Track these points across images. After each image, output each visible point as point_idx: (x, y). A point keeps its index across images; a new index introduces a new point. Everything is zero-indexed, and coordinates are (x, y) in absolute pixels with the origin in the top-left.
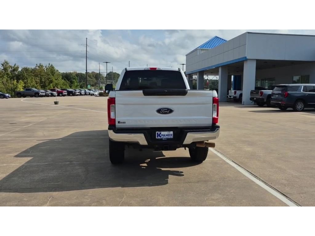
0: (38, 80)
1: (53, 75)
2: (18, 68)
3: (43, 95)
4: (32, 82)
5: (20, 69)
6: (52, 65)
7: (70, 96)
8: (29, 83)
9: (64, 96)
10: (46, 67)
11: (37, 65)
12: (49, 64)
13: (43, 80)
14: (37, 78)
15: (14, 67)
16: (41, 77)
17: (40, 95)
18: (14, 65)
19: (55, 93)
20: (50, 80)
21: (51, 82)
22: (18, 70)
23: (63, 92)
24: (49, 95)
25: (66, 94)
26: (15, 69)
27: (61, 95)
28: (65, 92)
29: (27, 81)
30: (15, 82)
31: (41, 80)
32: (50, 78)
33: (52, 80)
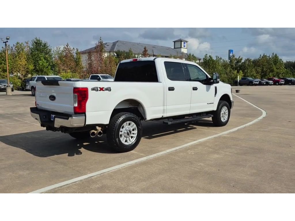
0: (260, 70)
1: (275, 64)
2: (242, 59)
3: (257, 84)
4: (252, 72)
5: (243, 61)
6: (276, 55)
7: (289, 85)
8: (249, 73)
9: (281, 84)
10: (269, 57)
11: (260, 55)
12: (273, 54)
13: (265, 70)
14: (259, 68)
15: (238, 59)
16: (263, 66)
17: (253, 83)
18: (239, 57)
19: (271, 82)
20: (271, 69)
21: (272, 71)
22: (241, 61)
23: (279, 80)
24: (264, 84)
25: (283, 83)
26: (239, 61)
27: (277, 84)
28: (282, 81)
29: (247, 71)
30: (236, 72)
31: (262, 70)
32: (271, 68)
33: (273, 69)
